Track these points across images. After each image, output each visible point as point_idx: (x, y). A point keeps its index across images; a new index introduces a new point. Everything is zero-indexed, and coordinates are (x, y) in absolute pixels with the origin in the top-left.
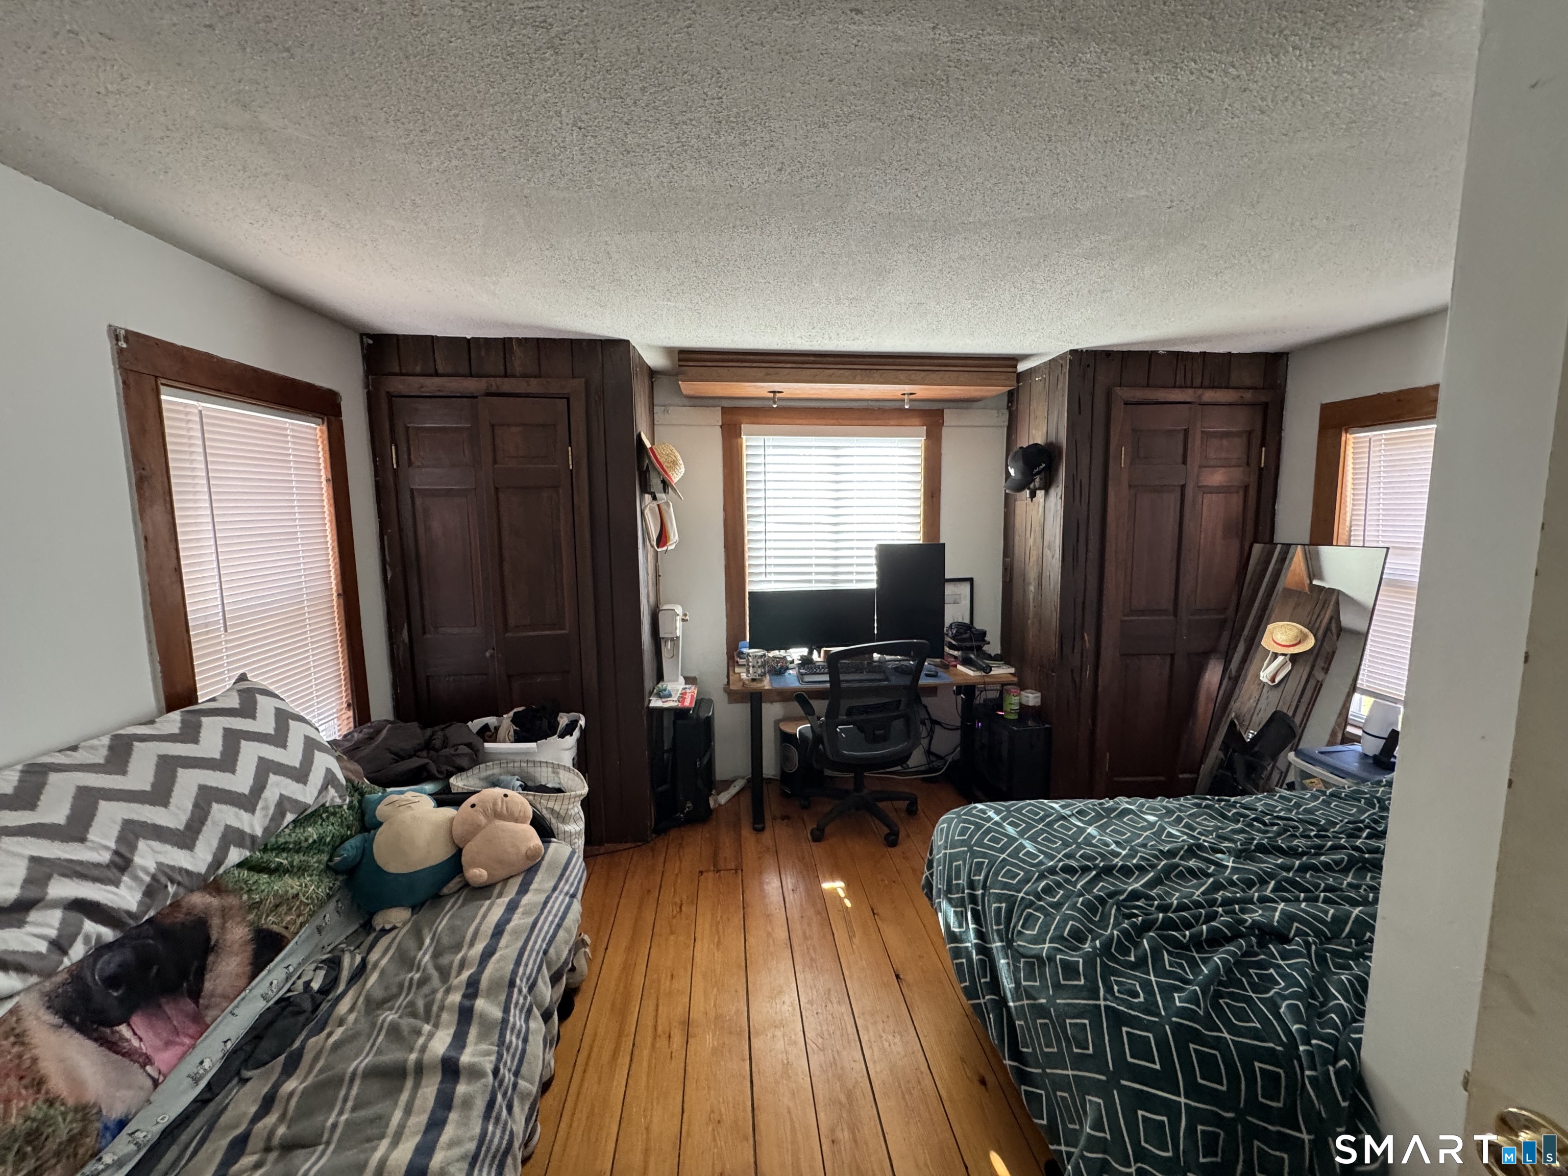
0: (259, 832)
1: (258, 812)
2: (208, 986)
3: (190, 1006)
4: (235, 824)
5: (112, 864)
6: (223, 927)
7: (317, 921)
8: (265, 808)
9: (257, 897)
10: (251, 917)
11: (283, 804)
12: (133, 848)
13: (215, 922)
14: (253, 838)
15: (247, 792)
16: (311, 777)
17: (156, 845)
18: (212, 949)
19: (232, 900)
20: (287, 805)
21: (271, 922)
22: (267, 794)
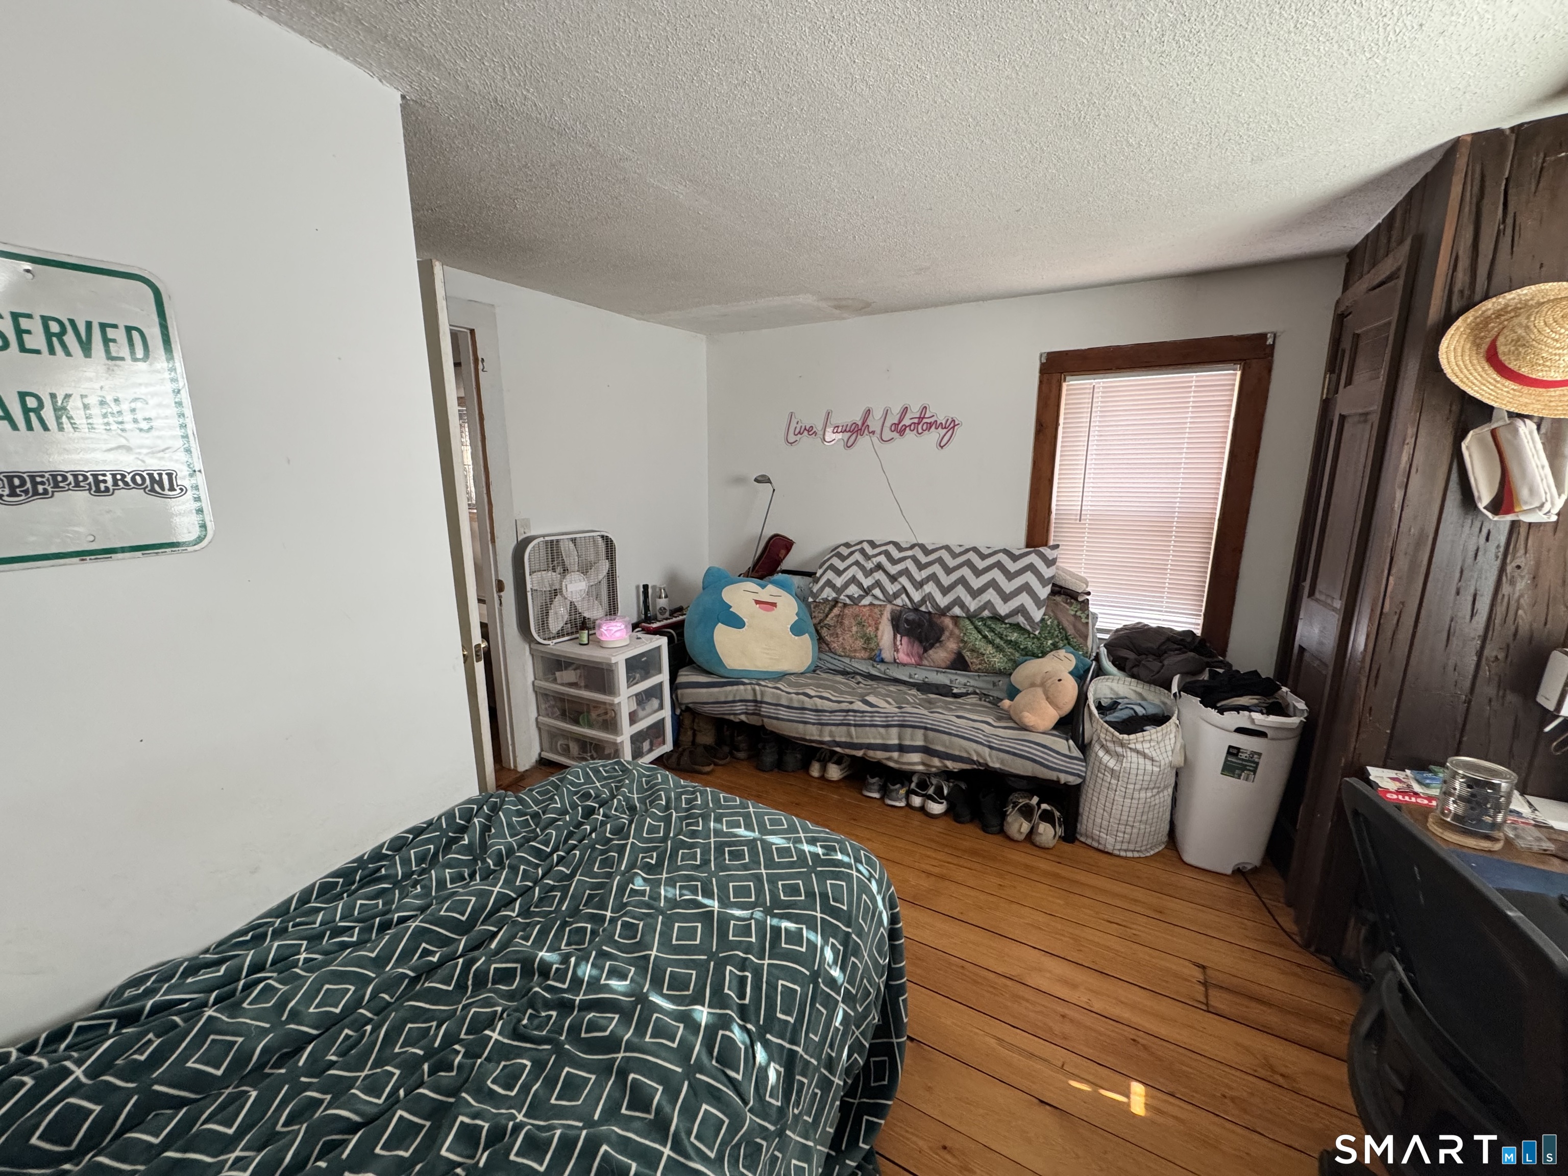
0: (972, 609)
1: (976, 601)
2: (931, 652)
3: (921, 651)
4: (963, 598)
5: (919, 583)
6: (948, 639)
7: (996, 679)
8: (980, 601)
9: (966, 639)
10: (961, 645)
11: (988, 605)
12: (927, 582)
13: (947, 633)
14: (968, 610)
15: (975, 588)
16: (1010, 603)
17: (934, 586)
18: (940, 642)
19: (957, 631)
20: (989, 606)
21: (967, 655)
22: (984, 595)
